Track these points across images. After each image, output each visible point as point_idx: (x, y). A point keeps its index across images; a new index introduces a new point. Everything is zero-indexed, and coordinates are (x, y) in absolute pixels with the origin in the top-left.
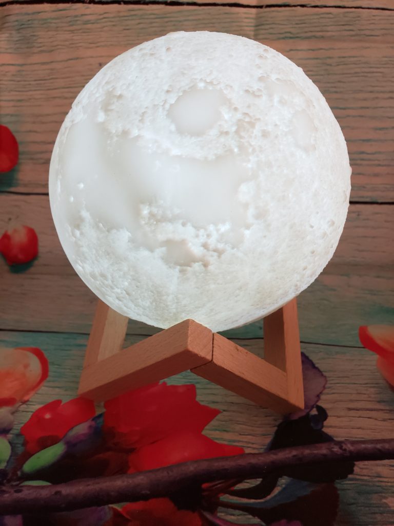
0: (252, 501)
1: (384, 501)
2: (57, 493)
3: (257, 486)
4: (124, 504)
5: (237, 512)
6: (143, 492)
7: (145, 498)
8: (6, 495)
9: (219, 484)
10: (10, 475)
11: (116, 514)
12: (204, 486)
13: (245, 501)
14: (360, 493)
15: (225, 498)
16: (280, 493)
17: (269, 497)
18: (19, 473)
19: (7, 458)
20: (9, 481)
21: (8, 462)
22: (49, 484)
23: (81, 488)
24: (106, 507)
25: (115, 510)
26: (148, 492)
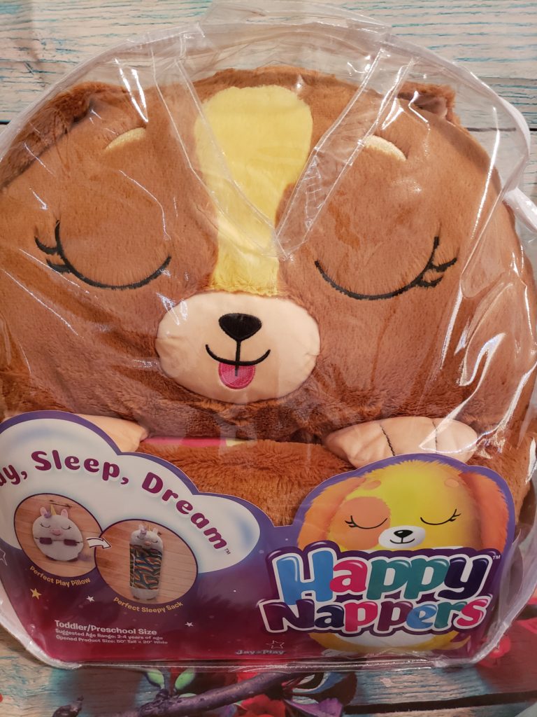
0: (311, 690)
1: (381, 680)
2: (202, 700)
3: (313, 680)
4: (242, 702)
5: (303, 698)
6: (250, 693)
7: (252, 696)
8: (174, 705)
9: (291, 682)
10: (170, 693)
11: (239, 708)
12: (283, 684)
13: (307, 691)
14: (368, 677)
15: (296, 690)
16: (325, 682)
17: (319, 686)
18: (175, 690)
19: (163, 681)
20: (171, 696)
21: (165, 683)
22: (193, 695)
23: (214, 695)
24: (232, 705)
25: (237, 706)
26: (252, 692)
